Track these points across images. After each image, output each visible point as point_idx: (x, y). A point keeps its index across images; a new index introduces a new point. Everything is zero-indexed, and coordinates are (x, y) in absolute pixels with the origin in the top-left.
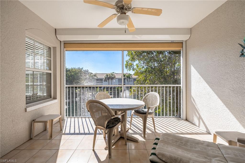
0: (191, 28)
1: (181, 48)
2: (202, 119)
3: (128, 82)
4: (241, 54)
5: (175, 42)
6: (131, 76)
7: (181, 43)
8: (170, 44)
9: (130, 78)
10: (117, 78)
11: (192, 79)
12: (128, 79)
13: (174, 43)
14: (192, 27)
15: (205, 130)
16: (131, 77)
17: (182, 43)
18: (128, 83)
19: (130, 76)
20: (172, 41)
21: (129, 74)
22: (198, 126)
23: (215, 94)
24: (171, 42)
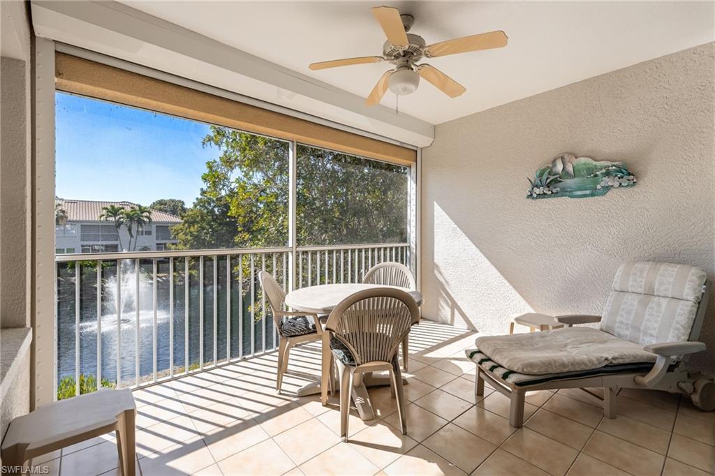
0: (435, 126)
1: (412, 162)
2: (459, 307)
3: (132, 236)
4: (529, 194)
5: (405, 146)
6: (145, 214)
7: (413, 152)
8: (397, 149)
9: (140, 222)
10: (73, 222)
11: (435, 230)
12: (134, 226)
13: (404, 148)
14: (439, 125)
15: (466, 326)
16: (145, 219)
17: (414, 150)
18: (133, 240)
19: (142, 212)
20: (401, 143)
21: (137, 208)
22: (449, 322)
23: (485, 259)
24: (398, 144)
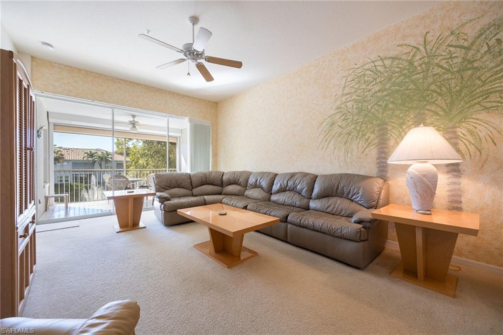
9: (107, 161)
10: (68, 161)
12: (103, 163)
16: (110, 159)
19: (108, 155)
21: (105, 153)
